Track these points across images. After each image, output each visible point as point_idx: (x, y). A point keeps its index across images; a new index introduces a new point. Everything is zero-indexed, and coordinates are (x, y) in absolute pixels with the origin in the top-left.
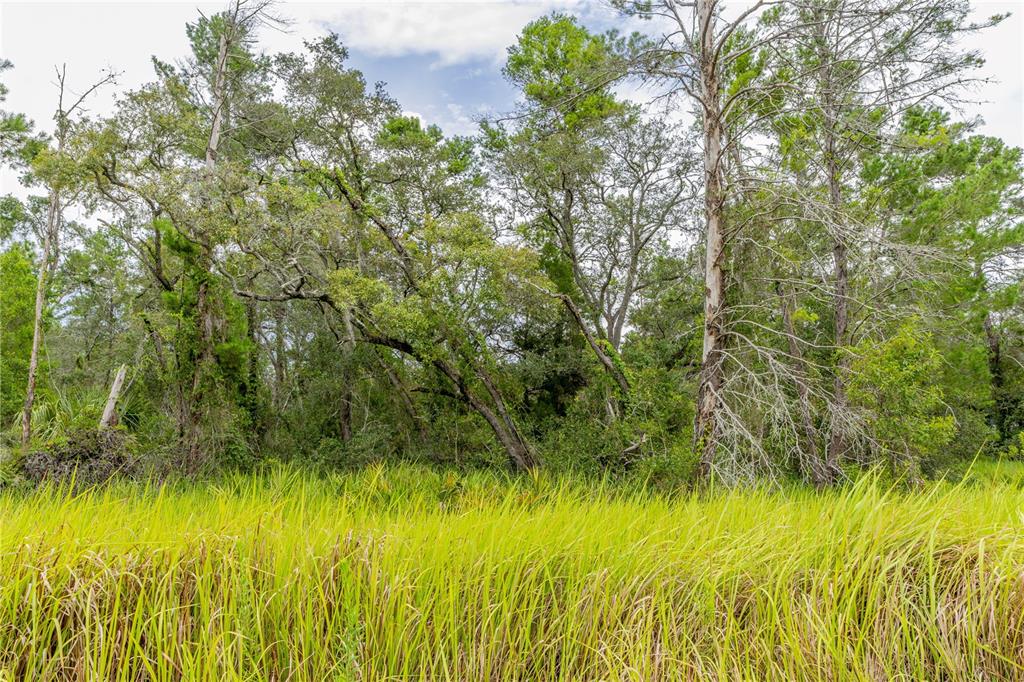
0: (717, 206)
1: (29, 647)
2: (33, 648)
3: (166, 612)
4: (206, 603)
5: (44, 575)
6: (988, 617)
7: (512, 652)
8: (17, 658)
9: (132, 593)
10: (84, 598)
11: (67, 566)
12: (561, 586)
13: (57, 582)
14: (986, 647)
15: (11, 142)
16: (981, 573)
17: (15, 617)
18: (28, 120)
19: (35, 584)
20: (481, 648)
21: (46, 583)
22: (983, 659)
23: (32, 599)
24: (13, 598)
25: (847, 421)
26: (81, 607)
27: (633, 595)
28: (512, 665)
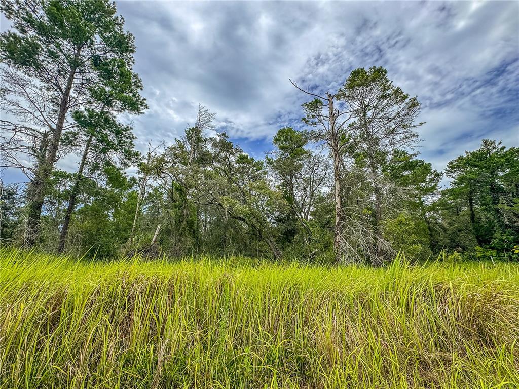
1: (116, 308)
2: (117, 308)
3: (163, 298)
4: (177, 294)
5: (124, 282)
6: (458, 312)
7: (281, 317)
8: (111, 312)
9: (153, 291)
10: (136, 290)
11: (132, 279)
12: (298, 293)
13: (128, 284)
14: (460, 324)
15: (134, 159)
16: (452, 294)
17: (113, 296)
18: (140, 153)
19: (121, 285)
20: (270, 315)
21: (124, 284)
23: (119, 290)
24: (113, 290)
25: (385, 244)
26: (135, 294)
27: (323, 298)
28: (282, 322)
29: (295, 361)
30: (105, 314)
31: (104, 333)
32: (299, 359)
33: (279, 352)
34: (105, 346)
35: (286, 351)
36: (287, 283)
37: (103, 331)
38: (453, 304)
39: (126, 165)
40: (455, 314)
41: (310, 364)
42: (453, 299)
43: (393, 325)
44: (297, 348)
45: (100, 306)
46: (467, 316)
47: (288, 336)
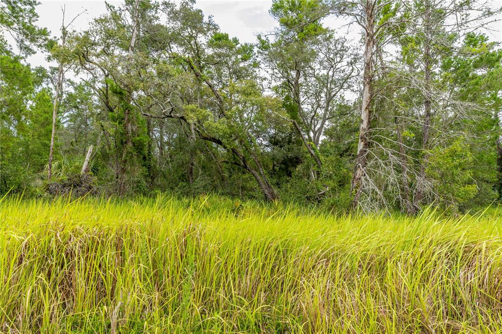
0: (369, 80)
1: (52, 265)
2: (54, 266)
3: (110, 254)
4: (127, 251)
5: (58, 235)
6: (484, 277)
7: (262, 280)
8: (47, 269)
9: (96, 245)
10: (75, 245)
11: (68, 231)
12: (285, 252)
13: (64, 238)
14: (482, 291)
15: (41, 40)
16: (483, 257)
17: (46, 252)
18: (49, 31)
19: (54, 238)
20: (248, 277)
21: (59, 238)
22: (480, 296)
23: (53, 245)
24: (45, 244)
25: (424, 184)
26: (74, 249)
27: (318, 258)
28: (262, 286)
29: (274, 328)
30: (40, 272)
31: (42, 293)
32: (278, 325)
33: (256, 317)
34: (46, 307)
35: (264, 317)
36: (273, 239)
37: (40, 290)
38: (480, 269)
39: (29, 51)
40: (479, 280)
41: (291, 331)
42: (483, 262)
43: (398, 291)
44: (278, 313)
45: (32, 263)
46: (494, 283)
47: (269, 301)
